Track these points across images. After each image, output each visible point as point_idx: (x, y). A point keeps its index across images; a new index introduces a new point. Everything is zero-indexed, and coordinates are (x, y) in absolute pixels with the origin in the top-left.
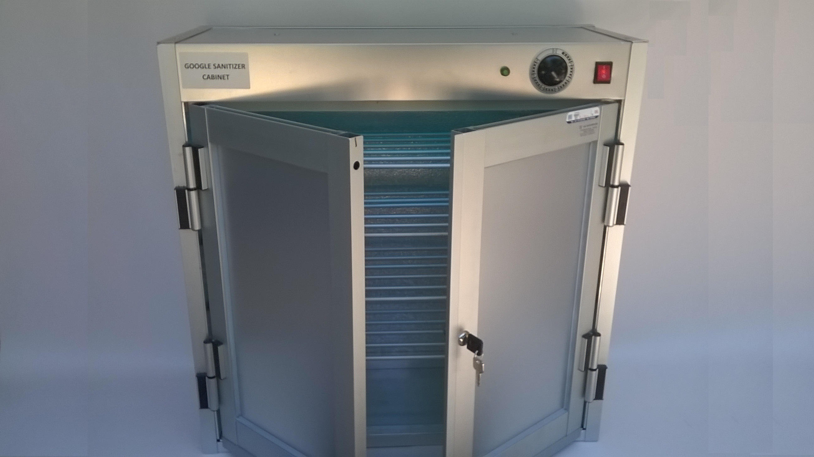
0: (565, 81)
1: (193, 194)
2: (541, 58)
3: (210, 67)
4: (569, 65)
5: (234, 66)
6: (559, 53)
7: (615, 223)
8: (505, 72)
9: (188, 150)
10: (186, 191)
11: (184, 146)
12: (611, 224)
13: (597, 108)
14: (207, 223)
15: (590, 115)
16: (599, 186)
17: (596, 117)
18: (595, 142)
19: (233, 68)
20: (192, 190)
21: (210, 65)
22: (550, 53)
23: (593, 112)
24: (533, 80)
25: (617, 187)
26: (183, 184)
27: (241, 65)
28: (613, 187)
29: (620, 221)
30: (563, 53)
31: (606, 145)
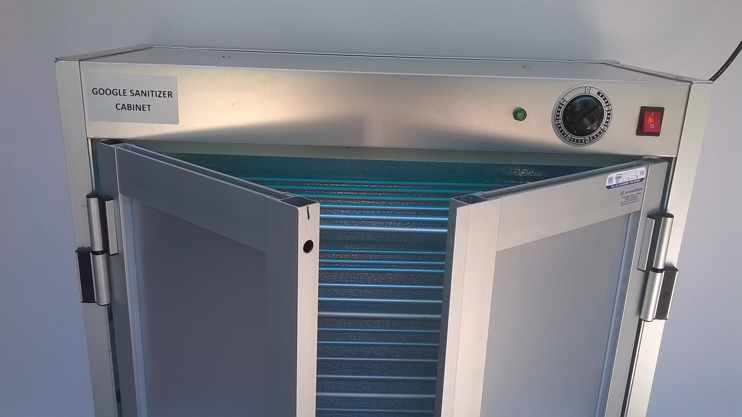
0: (599, 130)
1: (100, 260)
2: (568, 99)
3: (125, 94)
4: (606, 109)
5: (158, 93)
6: (594, 93)
7: (654, 317)
8: (520, 115)
9: (94, 202)
10: (91, 254)
11: (88, 197)
12: (650, 318)
13: (643, 169)
14: (117, 296)
15: (634, 178)
16: (639, 269)
17: (642, 180)
18: (638, 213)
19: (156, 96)
20: (98, 253)
21: (125, 91)
22: (581, 92)
23: (638, 174)
24: (557, 127)
25: (661, 271)
26: (87, 245)
27: (167, 93)
28: (656, 271)
29: (661, 314)
30: (599, 93)
31: (650, 216)
